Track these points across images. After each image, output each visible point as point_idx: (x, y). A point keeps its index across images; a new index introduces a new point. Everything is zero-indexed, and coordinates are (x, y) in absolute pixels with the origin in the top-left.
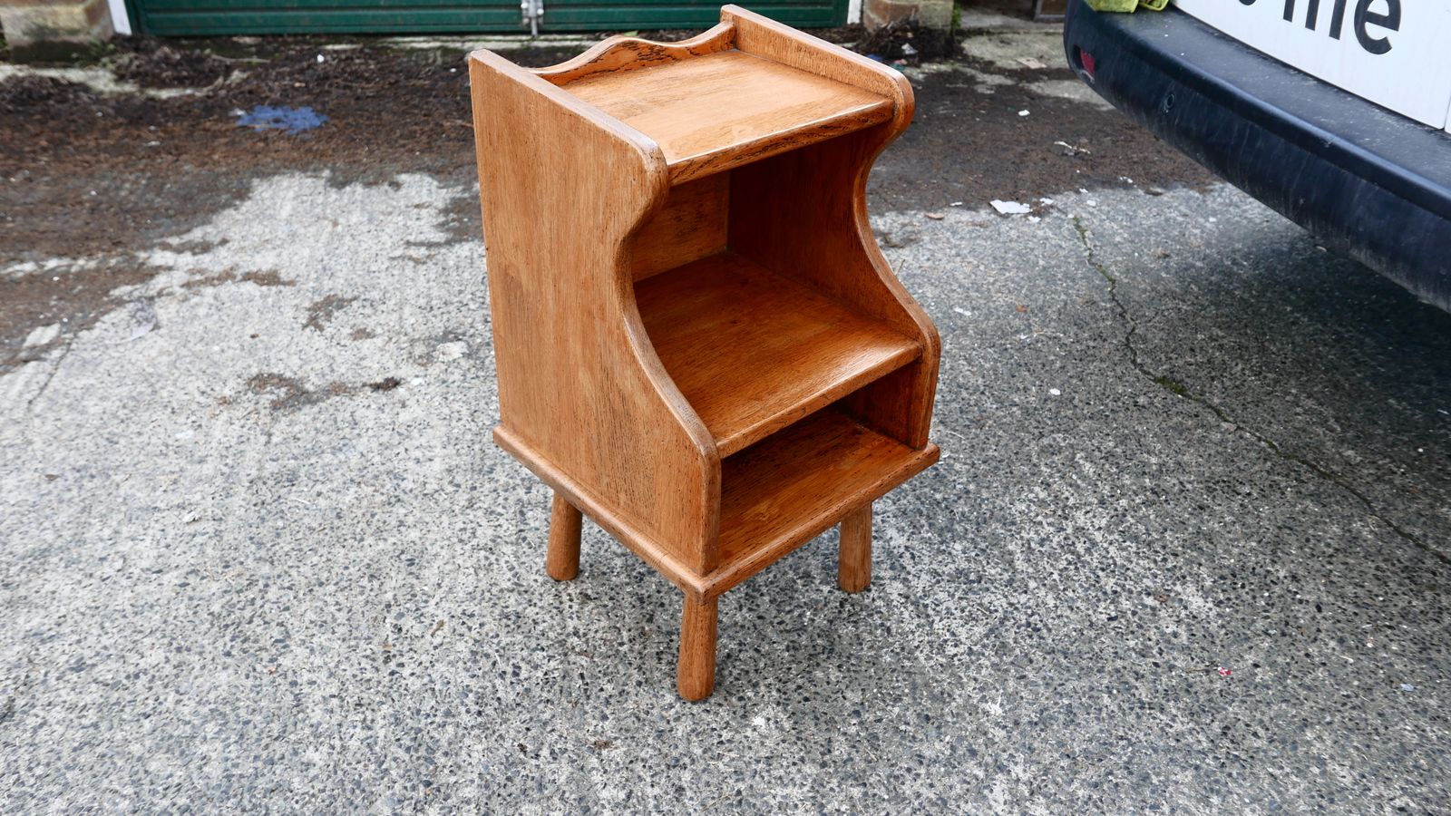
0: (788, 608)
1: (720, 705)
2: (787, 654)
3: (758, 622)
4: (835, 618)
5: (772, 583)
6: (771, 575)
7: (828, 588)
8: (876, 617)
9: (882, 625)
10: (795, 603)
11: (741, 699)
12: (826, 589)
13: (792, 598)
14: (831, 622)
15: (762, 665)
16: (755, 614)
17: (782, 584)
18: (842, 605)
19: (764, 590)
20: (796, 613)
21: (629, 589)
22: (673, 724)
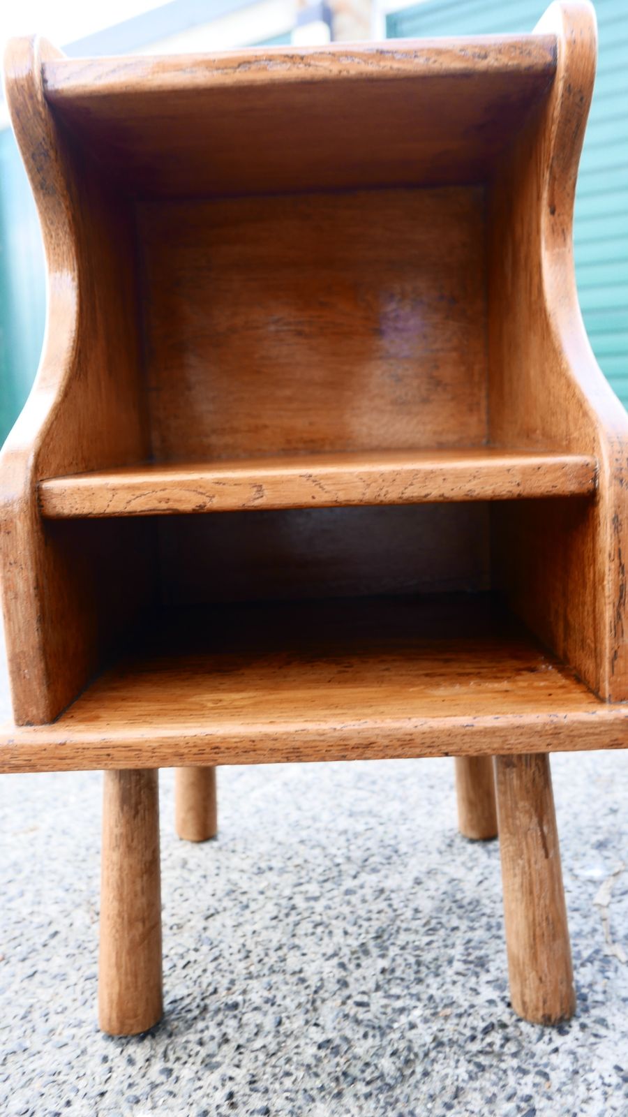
0: (395, 990)
1: (131, 1061)
2: (313, 1050)
3: (332, 986)
4: (452, 1042)
5: (417, 948)
6: (427, 939)
7: (494, 995)
8: (530, 1079)
9: (528, 1099)
10: (415, 989)
11: (169, 1072)
12: (488, 993)
13: (420, 981)
14: (439, 1044)
15: (258, 1044)
16: (340, 973)
17: (427, 957)
18: (486, 1031)
19: (393, 951)
20: (399, 1004)
21: (235, 876)
22: (49, 1046)
